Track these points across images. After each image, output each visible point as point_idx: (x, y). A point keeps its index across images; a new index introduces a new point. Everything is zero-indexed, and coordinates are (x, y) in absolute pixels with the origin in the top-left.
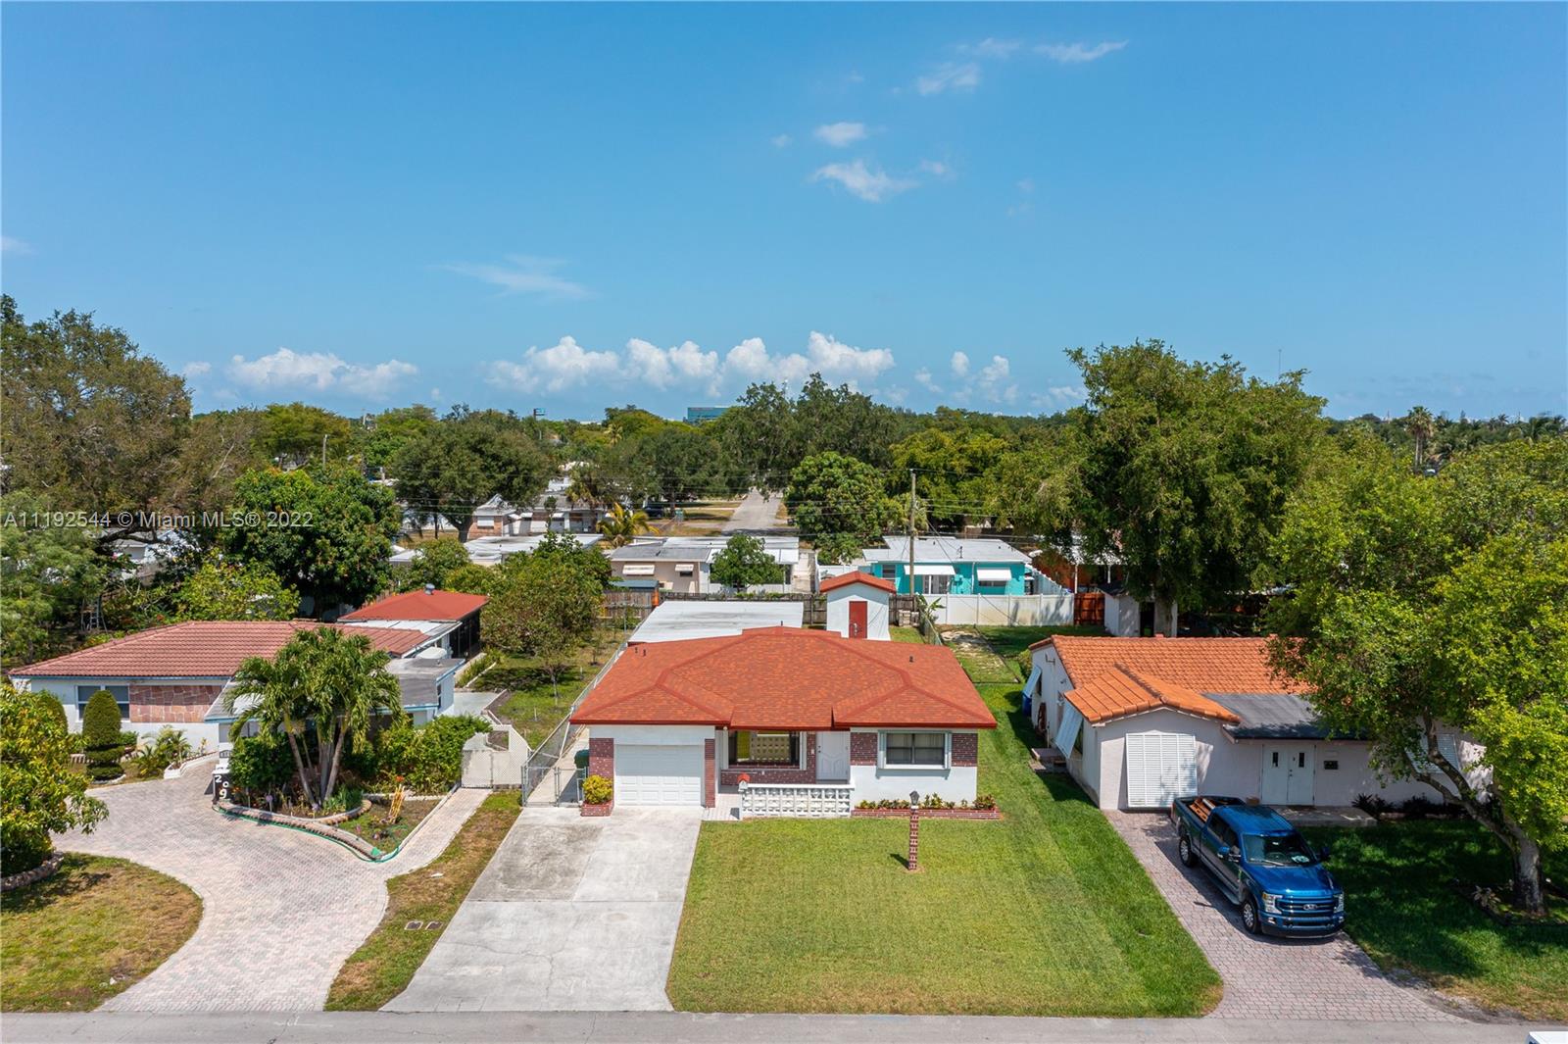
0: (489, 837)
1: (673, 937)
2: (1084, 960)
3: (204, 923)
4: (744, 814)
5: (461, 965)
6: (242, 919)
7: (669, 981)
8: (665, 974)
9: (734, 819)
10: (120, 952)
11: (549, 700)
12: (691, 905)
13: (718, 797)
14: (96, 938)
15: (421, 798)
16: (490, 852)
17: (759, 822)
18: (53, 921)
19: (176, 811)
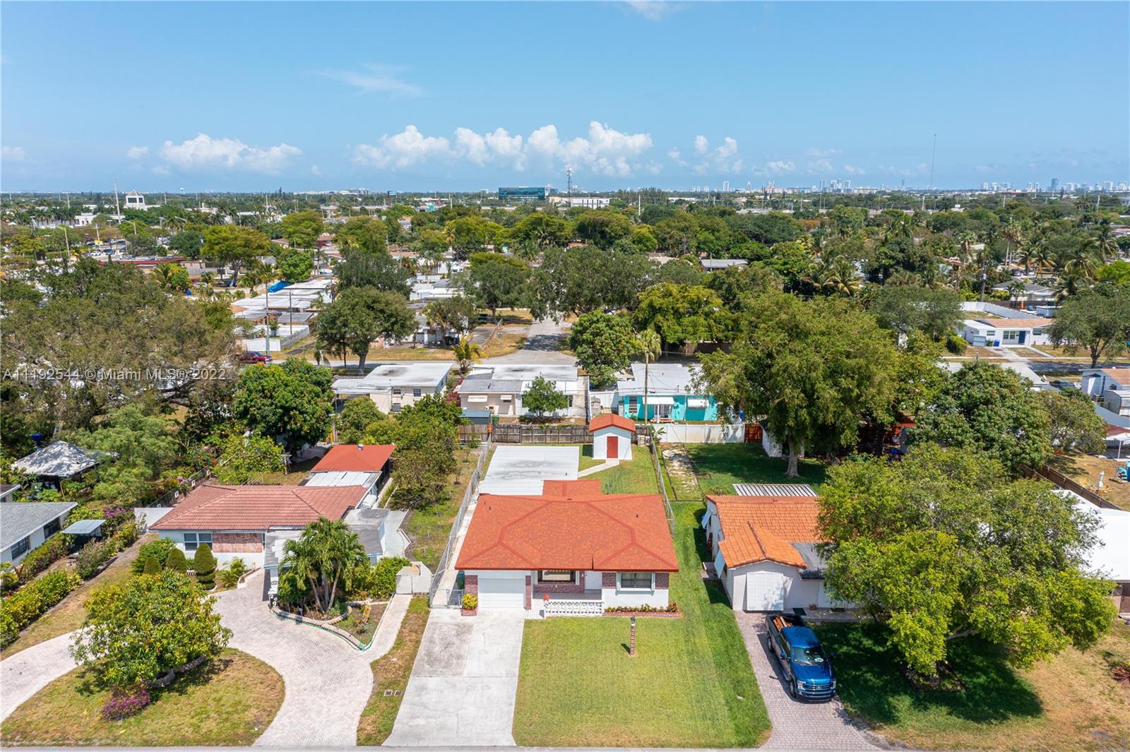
0: (416, 632)
1: (514, 700)
2: (709, 715)
3: (288, 692)
4: (546, 615)
5: (415, 718)
6: (305, 690)
7: (513, 729)
8: (511, 723)
9: (541, 618)
10: (254, 711)
11: (434, 519)
12: (522, 679)
13: (534, 601)
14: (240, 702)
15: (376, 603)
16: (418, 642)
17: (554, 619)
18: (216, 691)
19: (252, 614)
